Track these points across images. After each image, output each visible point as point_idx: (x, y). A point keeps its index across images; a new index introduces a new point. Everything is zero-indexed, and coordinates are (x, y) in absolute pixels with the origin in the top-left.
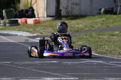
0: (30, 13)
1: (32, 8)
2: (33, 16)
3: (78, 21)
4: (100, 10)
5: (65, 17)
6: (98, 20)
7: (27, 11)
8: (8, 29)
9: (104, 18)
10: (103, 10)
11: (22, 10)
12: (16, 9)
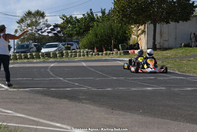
0: (136, 46)
1: (138, 43)
2: (138, 48)
3: (167, 51)
4: (181, 44)
5: (158, 49)
6: (180, 51)
7: (135, 45)
8: (123, 57)
9: (184, 49)
10: (183, 44)
11: (132, 45)
12: (127, 44)
